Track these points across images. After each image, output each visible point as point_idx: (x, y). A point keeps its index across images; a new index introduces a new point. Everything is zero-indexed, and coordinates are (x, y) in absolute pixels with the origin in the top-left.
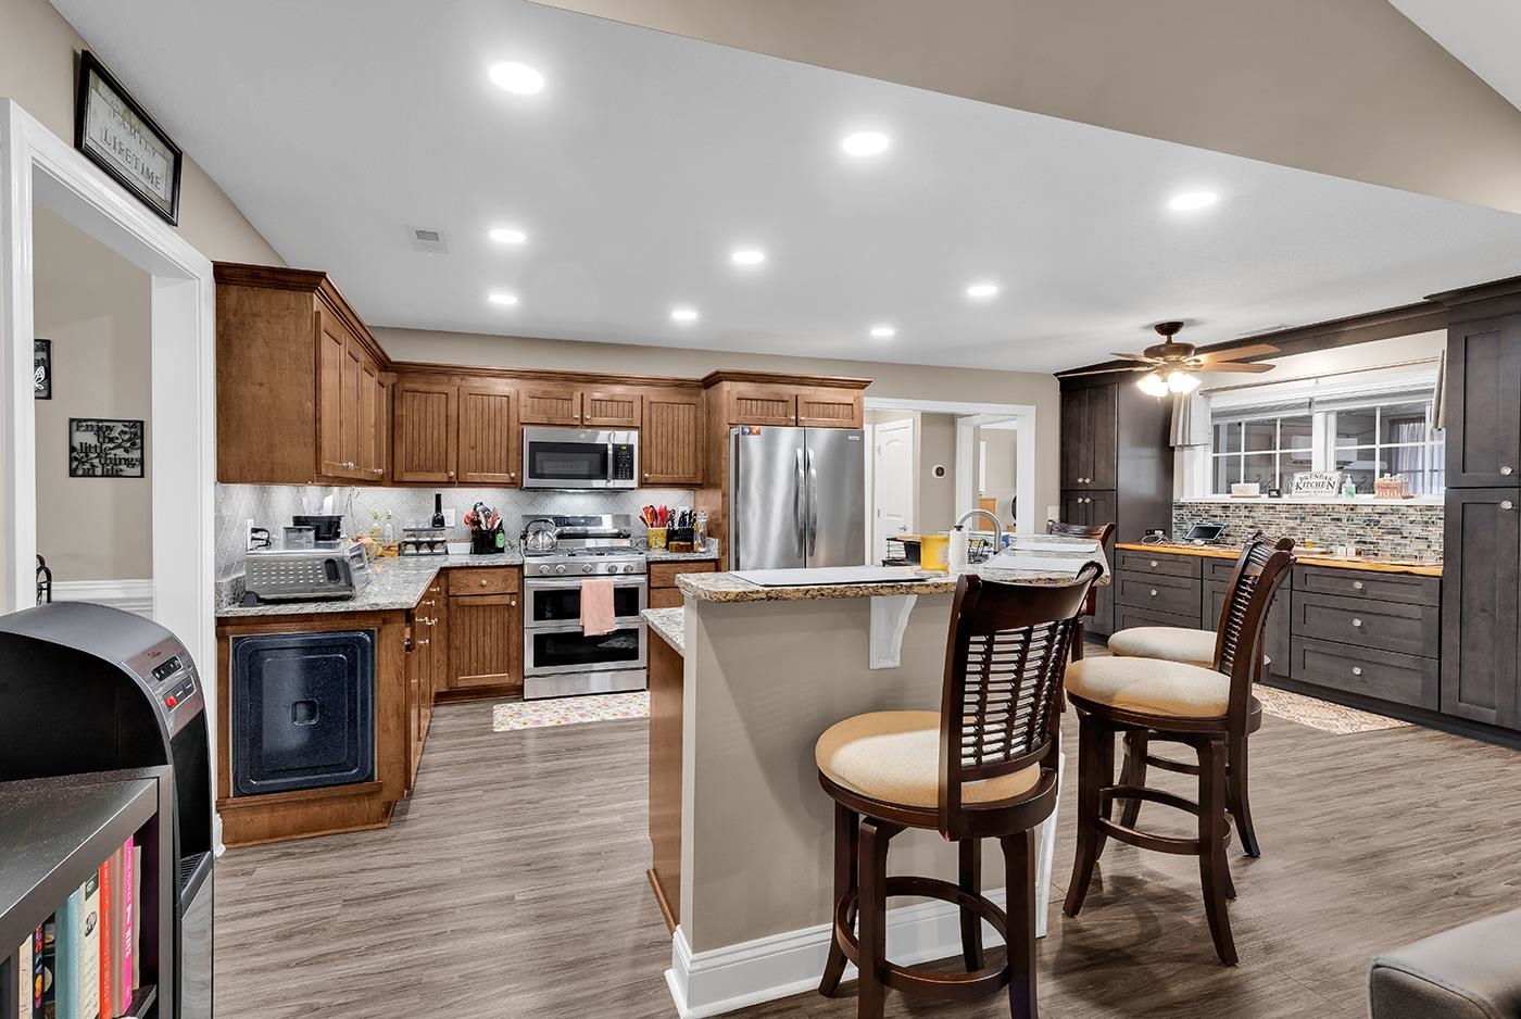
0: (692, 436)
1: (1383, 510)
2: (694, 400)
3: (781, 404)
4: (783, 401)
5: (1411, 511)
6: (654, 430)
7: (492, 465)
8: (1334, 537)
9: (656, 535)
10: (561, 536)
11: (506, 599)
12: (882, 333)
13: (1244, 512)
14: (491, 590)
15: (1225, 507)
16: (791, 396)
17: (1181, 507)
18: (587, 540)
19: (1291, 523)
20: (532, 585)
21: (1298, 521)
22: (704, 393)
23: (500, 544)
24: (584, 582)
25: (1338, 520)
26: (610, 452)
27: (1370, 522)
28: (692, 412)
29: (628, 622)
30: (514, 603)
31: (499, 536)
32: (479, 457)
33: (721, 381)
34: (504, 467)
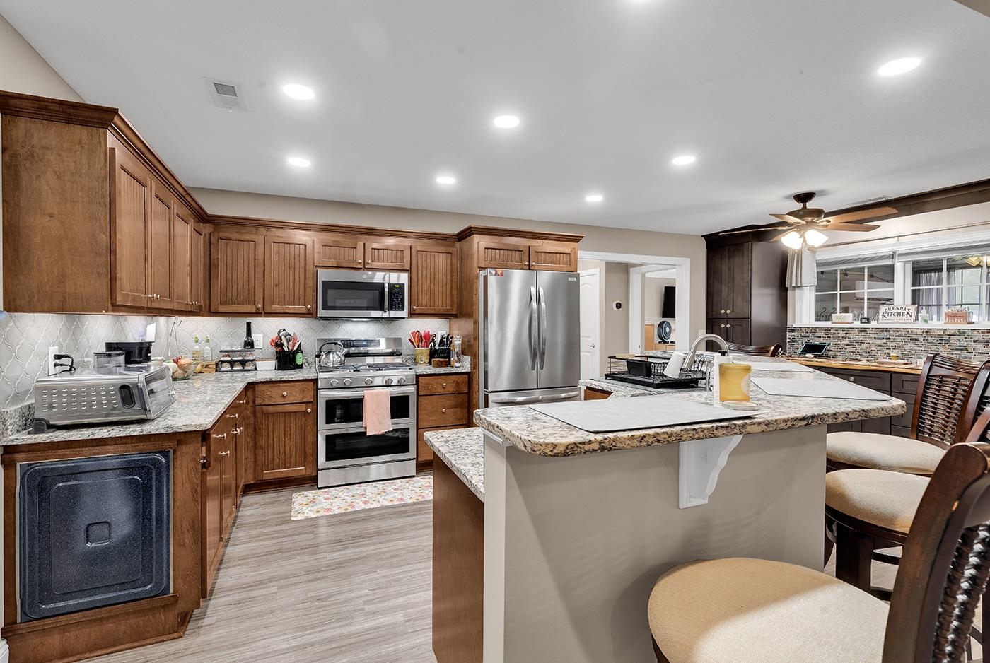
0: (449, 278)
1: (952, 332)
2: (450, 250)
3: (517, 252)
4: (519, 251)
5: (975, 333)
6: (420, 272)
7: (292, 299)
8: (913, 352)
9: (422, 354)
10: (347, 355)
11: (303, 407)
12: (594, 199)
13: (841, 334)
14: (291, 399)
15: (827, 330)
16: (524, 247)
17: (793, 330)
18: (367, 358)
19: (879, 342)
20: (324, 395)
21: (885, 341)
22: (457, 244)
23: (299, 362)
24: (367, 393)
25: (916, 339)
26: (386, 290)
27: (940, 341)
28: (450, 258)
29: (401, 423)
30: (309, 410)
31: (299, 355)
32: (281, 292)
33: (472, 234)
34: (302, 300)
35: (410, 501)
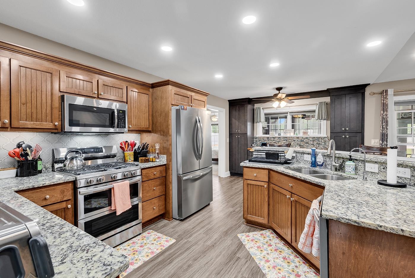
0: (147, 109)
1: (304, 138)
2: (147, 92)
4: (187, 97)
5: (310, 138)
6: (132, 104)
7: (39, 116)
8: (294, 145)
9: (130, 155)
10: (86, 159)
11: (64, 205)
12: (219, 76)
13: (272, 139)
14: (53, 200)
15: (268, 138)
16: (190, 95)
17: (256, 138)
18: (98, 160)
19: (284, 142)
20: (83, 191)
21: (286, 141)
22: (151, 90)
23: (39, 168)
24: (115, 185)
25: (295, 140)
26: (116, 114)
27: (302, 141)
28: (147, 97)
29: (136, 201)
30: (69, 206)
31: (39, 162)
32: (29, 110)
33: (168, 84)
34: (49, 118)
35: (158, 252)
